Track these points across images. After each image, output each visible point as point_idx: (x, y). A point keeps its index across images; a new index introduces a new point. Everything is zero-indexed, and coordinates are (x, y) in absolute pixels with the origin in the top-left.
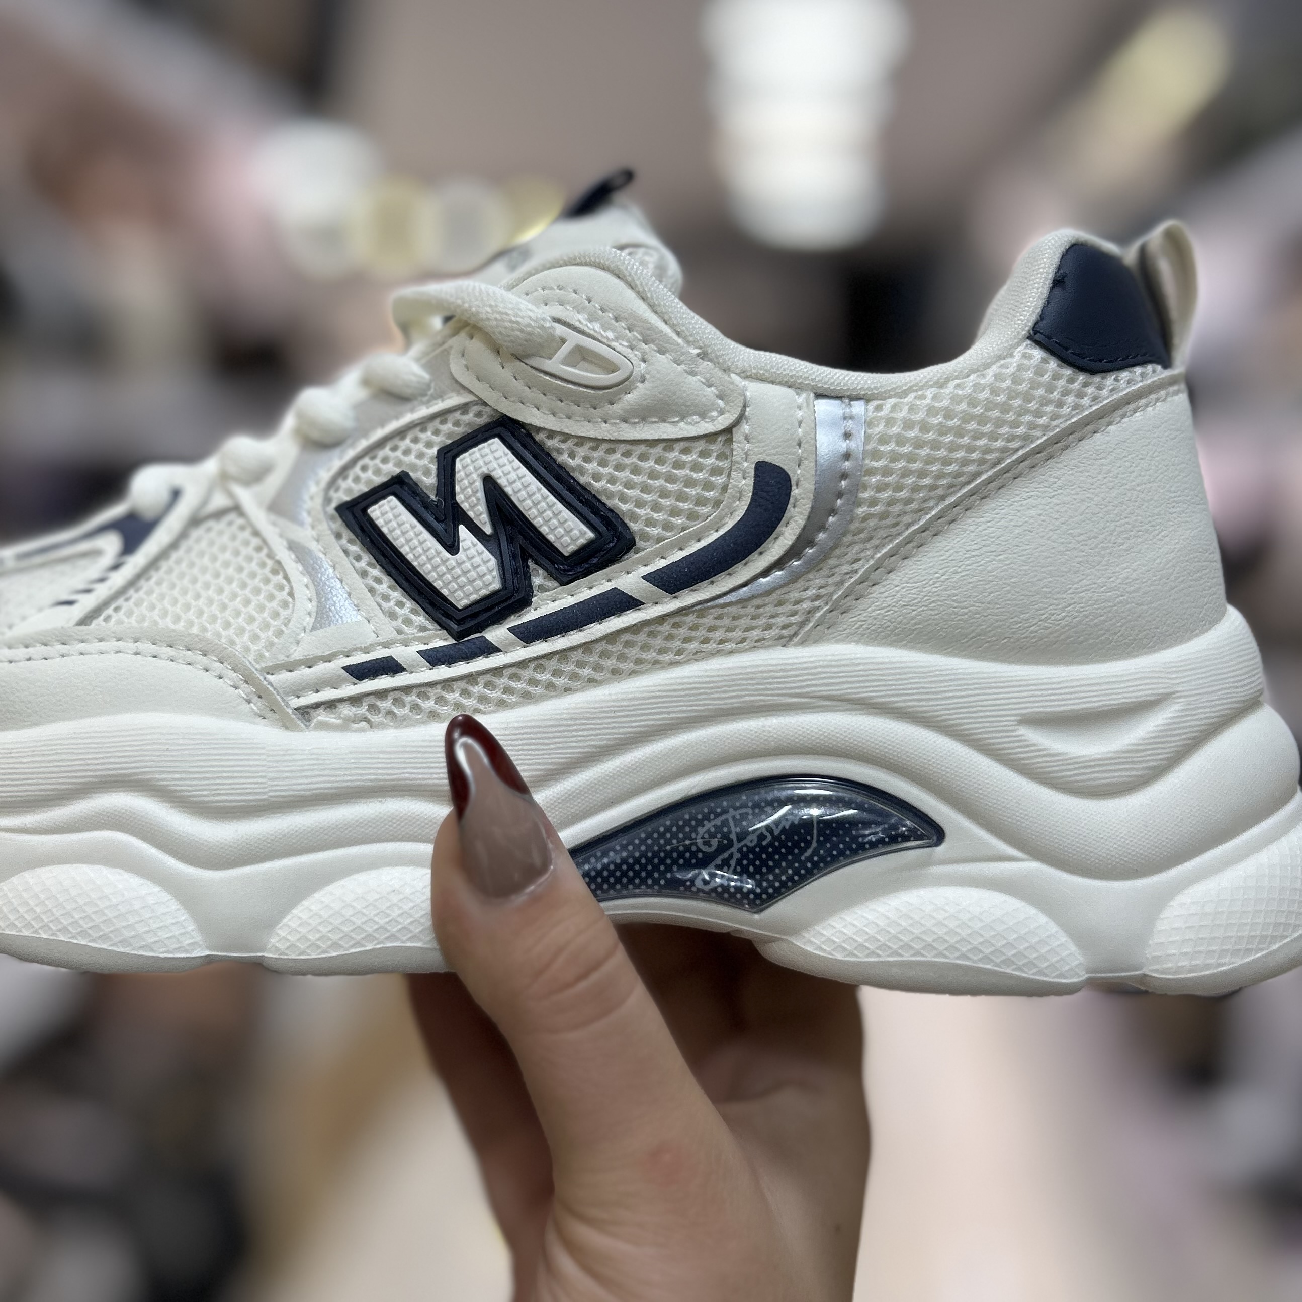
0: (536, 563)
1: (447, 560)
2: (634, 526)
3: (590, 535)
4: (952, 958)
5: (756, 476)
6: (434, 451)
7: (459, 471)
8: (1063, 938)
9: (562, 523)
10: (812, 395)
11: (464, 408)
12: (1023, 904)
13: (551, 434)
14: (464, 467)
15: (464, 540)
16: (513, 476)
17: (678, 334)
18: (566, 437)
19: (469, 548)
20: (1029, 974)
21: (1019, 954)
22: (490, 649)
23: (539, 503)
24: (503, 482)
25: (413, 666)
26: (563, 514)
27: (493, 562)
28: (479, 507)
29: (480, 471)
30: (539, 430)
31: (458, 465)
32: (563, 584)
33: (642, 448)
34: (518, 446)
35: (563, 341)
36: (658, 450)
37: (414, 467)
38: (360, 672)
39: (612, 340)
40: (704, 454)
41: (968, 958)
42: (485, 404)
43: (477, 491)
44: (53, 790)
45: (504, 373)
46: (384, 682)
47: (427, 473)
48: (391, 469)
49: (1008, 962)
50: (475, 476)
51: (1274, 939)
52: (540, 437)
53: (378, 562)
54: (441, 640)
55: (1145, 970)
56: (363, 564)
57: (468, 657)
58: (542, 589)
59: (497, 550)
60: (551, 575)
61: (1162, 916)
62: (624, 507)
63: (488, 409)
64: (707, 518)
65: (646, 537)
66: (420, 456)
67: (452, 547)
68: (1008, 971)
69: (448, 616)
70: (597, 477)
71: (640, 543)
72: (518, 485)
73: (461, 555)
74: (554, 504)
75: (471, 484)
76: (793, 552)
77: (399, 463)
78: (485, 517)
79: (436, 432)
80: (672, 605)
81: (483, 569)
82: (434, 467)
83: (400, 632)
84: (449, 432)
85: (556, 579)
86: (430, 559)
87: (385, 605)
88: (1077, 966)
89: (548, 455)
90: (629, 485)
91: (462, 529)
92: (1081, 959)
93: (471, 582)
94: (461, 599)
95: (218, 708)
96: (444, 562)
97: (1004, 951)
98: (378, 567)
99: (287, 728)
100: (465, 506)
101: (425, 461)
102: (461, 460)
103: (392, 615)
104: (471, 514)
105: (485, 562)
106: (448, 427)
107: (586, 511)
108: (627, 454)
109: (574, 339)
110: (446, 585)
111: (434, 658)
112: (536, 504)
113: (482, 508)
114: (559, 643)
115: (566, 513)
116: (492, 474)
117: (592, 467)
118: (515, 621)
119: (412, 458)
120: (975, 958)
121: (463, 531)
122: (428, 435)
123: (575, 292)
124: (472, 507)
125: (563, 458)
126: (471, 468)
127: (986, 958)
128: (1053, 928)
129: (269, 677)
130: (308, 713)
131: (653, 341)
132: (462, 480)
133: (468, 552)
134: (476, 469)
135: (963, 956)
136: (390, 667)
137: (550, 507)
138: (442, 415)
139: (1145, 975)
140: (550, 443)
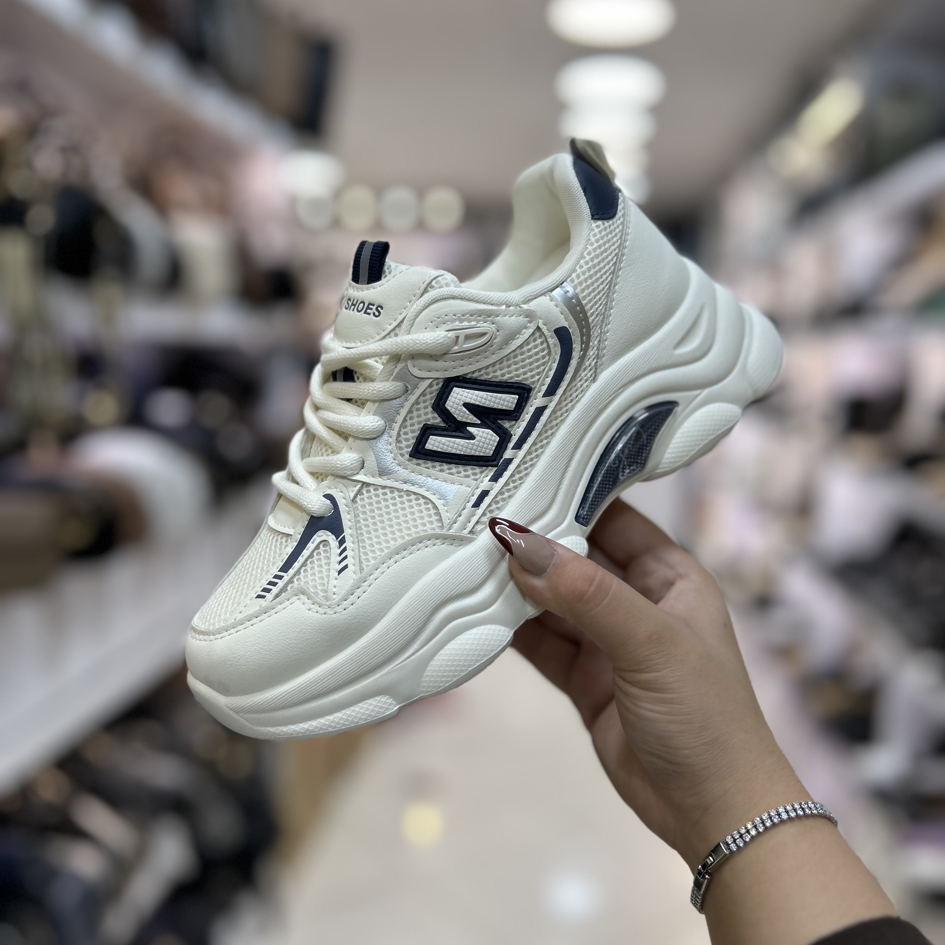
0: (501, 420)
1: (472, 443)
2: (527, 382)
3: (517, 397)
5: (557, 335)
6: (430, 409)
7: (451, 410)
9: (505, 400)
11: (431, 386)
13: (473, 372)
14: (452, 407)
15: (474, 432)
16: (475, 397)
17: (493, 305)
18: (480, 370)
19: (477, 433)
22: (509, 461)
24: (473, 402)
25: (492, 487)
26: (502, 397)
27: (490, 431)
28: (469, 417)
29: (460, 404)
30: (467, 374)
31: (448, 408)
32: (517, 420)
33: (513, 354)
34: (465, 385)
35: (458, 337)
36: (519, 351)
37: (429, 420)
38: (477, 504)
39: (476, 325)
40: (535, 340)
42: (437, 378)
45: (440, 363)
46: (487, 500)
47: (434, 418)
48: (417, 427)
50: (460, 407)
52: (468, 377)
54: (491, 471)
56: (438, 468)
57: (505, 469)
58: (512, 426)
59: (487, 426)
62: (520, 379)
63: (440, 380)
64: (550, 361)
65: (533, 383)
66: (426, 414)
67: (471, 437)
69: (488, 461)
70: (503, 375)
71: (533, 386)
72: (479, 399)
73: (478, 438)
74: (497, 396)
75: (460, 411)
77: (419, 423)
78: (475, 419)
79: (425, 402)
80: (556, 398)
81: (488, 437)
82: (436, 415)
83: (475, 480)
84: (430, 399)
85: (514, 420)
86: (467, 448)
87: (461, 475)
89: (476, 380)
90: (517, 370)
91: (468, 428)
93: (489, 444)
94: (489, 452)
98: (445, 464)
100: (464, 420)
101: (430, 416)
102: (448, 405)
103: (467, 476)
104: (468, 421)
106: (428, 396)
107: (506, 389)
108: (508, 360)
109: (461, 334)
110: (480, 452)
111: (495, 479)
112: (490, 401)
113: (471, 416)
114: (531, 440)
115: (504, 396)
116: (466, 401)
117: (499, 373)
118: (511, 445)
119: (423, 418)
121: (471, 429)
122: (422, 405)
123: (446, 315)
124: (467, 419)
125: (485, 377)
126: (455, 405)
129: (451, 531)
131: (492, 315)
132: (455, 412)
136: (485, 493)
138: (423, 394)
140: (475, 375)
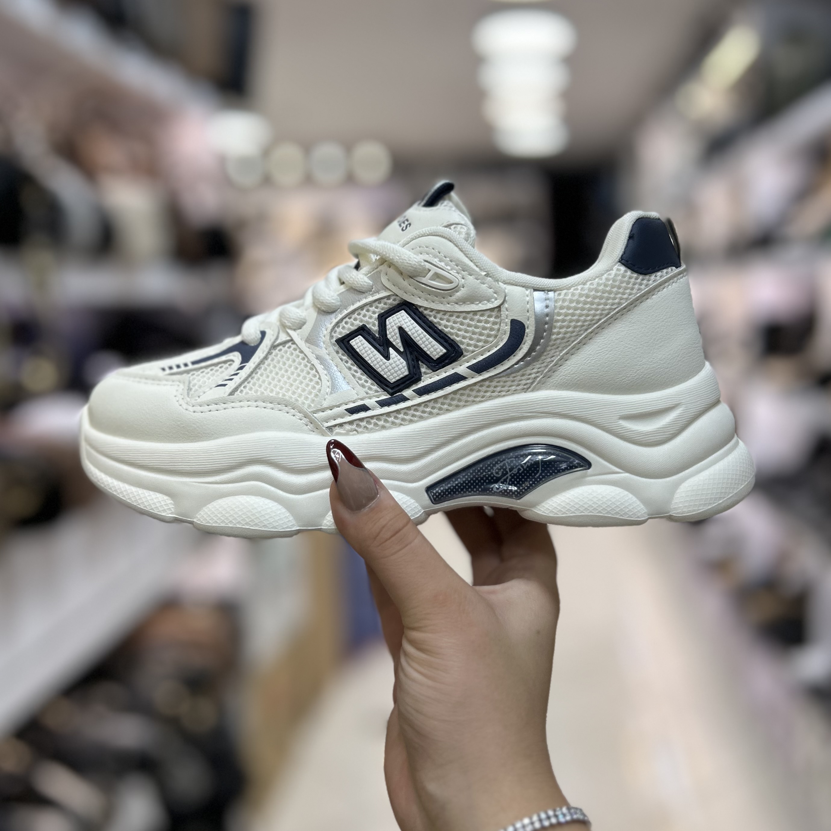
0: (422, 362)
1: (386, 363)
2: (462, 347)
3: (445, 351)
4: (595, 513)
5: (511, 325)
6: (377, 315)
7: (388, 325)
8: (638, 503)
9: (432, 347)
10: (532, 290)
11: (388, 297)
12: (622, 490)
13: (426, 309)
14: (390, 323)
15: (392, 354)
16: (411, 327)
17: (477, 266)
18: (432, 310)
19: (394, 358)
20: (625, 517)
21: (621, 510)
22: (405, 399)
23: (422, 338)
24: (407, 330)
25: (374, 408)
26: (433, 343)
27: (405, 363)
28: (398, 340)
29: (397, 325)
30: (420, 307)
31: (387, 322)
32: (434, 371)
33: (464, 314)
34: (412, 314)
35: (430, 270)
36: (470, 315)
37: (368, 323)
38: (352, 411)
39: (450, 270)
40: (490, 316)
41: (602, 513)
42: (397, 295)
43: (396, 334)
44: (227, 466)
45: (405, 283)
46: (362, 415)
47: (374, 325)
48: (358, 324)
49: (617, 513)
50: (395, 327)
51: (720, 498)
52: (421, 310)
53: (355, 363)
54: (385, 396)
55: (671, 513)
56: (349, 365)
57: (396, 402)
58: (425, 373)
59: (406, 358)
60: (429, 367)
61: (677, 492)
62: (458, 339)
63: (398, 298)
64: (492, 343)
65: (467, 351)
66: (371, 317)
67: (387, 357)
68: (617, 517)
69: (387, 386)
70: (446, 326)
71: (465, 353)
72: (413, 331)
73: (391, 361)
74: (429, 339)
75: (394, 331)
76: (528, 354)
77: (361, 321)
78: (401, 345)
79: (377, 307)
80: (479, 378)
81: (401, 366)
82: (377, 323)
83: (367, 393)
84: (382, 307)
85: (431, 369)
86: (378, 363)
87: (360, 382)
88: (644, 513)
89: (425, 317)
90: (459, 330)
91: (391, 349)
92: (646, 511)
93: (396, 372)
94: (392, 379)
95: (294, 428)
96: (384, 364)
97: (615, 509)
98: (356, 365)
99: (323, 435)
100: (391, 340)
101: (373, 320)
102: (389, 320)
103: (363, 386)
104: (394, 343)
105: (401, 363)
106: (382, 305)
107: (442, 341)
108: (458, 317)
109: (434, 270)
110: (385, 373)
111: (382, 404)
112: (421, 339)
113: (399, 340)
114: (433, 395)
115: (434, 342)
116: (403, 326)
117: (444, 322)
118: (415, 387)
119: (366, 319)
120: (604, 513)
121: (391, 350)
122: (373, 309)
123: (433, 249)
124: (395, 340)
125: (432, 319)
126: (393, 324)
127: (608, 513)
128: (634, 499)
129: (314, 415)
130: (331, 429)
131: (466, 270)
132: (389, 329)
133: (394, 359)
134: (395, 324)
135: (600, 512)
136: (364, 408)
137: (427, 340)
138: (379, 300)
139: (671, 515)
140: (426, 312)
